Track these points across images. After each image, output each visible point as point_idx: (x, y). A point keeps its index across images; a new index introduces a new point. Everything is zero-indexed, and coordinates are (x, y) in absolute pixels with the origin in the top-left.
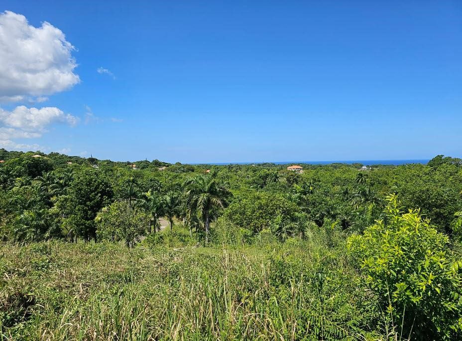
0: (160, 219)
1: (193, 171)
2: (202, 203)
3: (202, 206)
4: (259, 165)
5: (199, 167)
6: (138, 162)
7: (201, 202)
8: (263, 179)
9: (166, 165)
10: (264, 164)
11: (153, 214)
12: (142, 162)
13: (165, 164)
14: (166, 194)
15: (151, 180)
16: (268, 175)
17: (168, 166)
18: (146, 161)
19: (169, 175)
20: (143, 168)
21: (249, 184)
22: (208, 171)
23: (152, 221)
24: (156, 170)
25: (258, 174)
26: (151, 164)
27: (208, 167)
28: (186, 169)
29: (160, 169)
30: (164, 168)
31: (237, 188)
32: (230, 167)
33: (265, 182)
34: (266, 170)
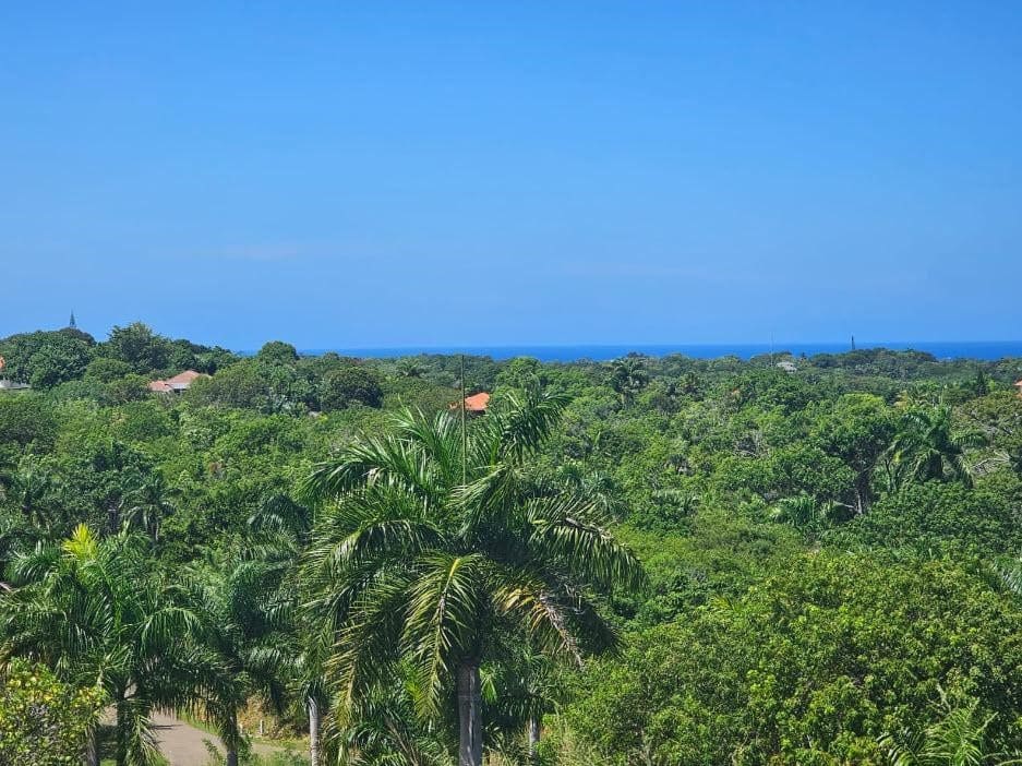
0: (157, 717)
1: (373, 398)
2: (437, 618)
3: (438, 639)
4: (826, 363)
5: (414, 373)
6: (21, 341)
7: (430, 613)
8: (849, 457)
9: (203, 359)
10: (861, 358)
11: (115, 684)
12: (40, 339)
13: (190, 356)
14: (198, 554)
15: (101, 463)
16: (883, 431)
17: (211, 369)
18: (73, 334)
19: (219, 428)
20: (50, 380)
21: (760, 490)
22: (479, 402)
23: (102, 734)
24: (138, 393)
25: (820, 421)
26: (103, 351)
27: (475, 371)
28: (326, 382)
29: (159, 386)
30: (185, 380)
31: (676, 518)
32: (626, 376)
33: (863, 482)
34: (868, 399)
